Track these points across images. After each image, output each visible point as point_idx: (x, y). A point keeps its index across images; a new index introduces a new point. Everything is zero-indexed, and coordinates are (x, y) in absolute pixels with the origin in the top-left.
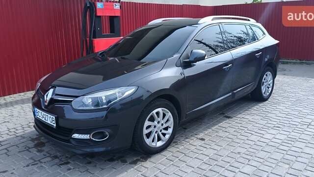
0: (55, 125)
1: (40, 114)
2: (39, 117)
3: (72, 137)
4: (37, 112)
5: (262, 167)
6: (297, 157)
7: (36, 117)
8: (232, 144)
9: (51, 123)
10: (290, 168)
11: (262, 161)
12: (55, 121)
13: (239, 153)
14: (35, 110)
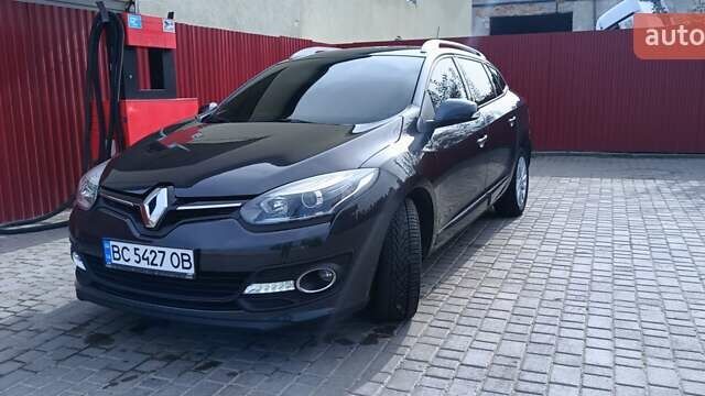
0: (192, 271)
1: (128, 255)
2: (122, 262)
3: (246, 291)
4: (116, 249)
5: (618, 316)
6: (660, 293)
7: (108, 265)
8: (530, 287)
9: (175, 270)
10: (664, 310)
11: (609, 306)
12: (192, 261)
13: (557, 300)
14: (106, 246)
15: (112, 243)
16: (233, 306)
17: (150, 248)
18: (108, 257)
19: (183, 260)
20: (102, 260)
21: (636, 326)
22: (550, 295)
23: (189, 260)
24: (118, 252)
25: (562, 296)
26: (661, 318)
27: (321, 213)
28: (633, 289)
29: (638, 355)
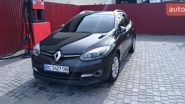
0: (68, 72)
1: (51, 68)
2: (49, 69)
3: (82, 76)
4: (47, 66)
5: (164, 78)
6: (172, 72)
7: (45, 70)
8: (142, 71)
9: (63, 71)
10: (174, 77)
11: (161, 76)
12: (68, 69)
13: (149, 75)
14: (45, 66)
15: (46, 65)
16: (78, 80)
17: (57, 66)
18: (45, 68)
19: (66, 69)
20: (43, 69)
21: (168, 81)
22: (147, 74)
23: (67, 69)
24: (48, 67)
25: (150, 74)
26: (173, 79)
27: (99, 57)
28: (165, 71)
29: (171, 88)
